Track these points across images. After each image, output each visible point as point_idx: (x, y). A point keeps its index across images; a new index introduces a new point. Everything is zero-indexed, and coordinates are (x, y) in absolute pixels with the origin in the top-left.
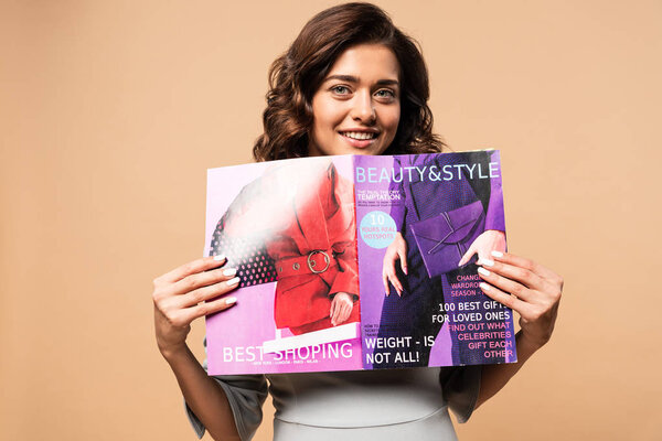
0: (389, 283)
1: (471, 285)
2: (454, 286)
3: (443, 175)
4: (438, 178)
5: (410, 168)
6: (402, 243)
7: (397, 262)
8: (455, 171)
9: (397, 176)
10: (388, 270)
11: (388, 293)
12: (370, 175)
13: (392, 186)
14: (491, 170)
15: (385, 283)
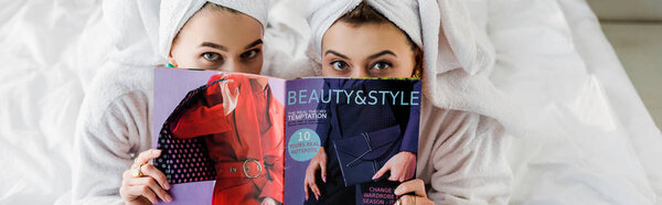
0: (309, 189)
1: (381, 196)
2: (366, 195)
3: (368, 100)
4: (363, 102)
5: (338, 91)
6: (324, 155)
7: (318, 172)
8: (379, 97)
9: (326, 97)
10: (309, 178)
11: (307, 198)
12: (301, 96)
13: (320, 106)
14: (412, 98)
15: (306, 190)
